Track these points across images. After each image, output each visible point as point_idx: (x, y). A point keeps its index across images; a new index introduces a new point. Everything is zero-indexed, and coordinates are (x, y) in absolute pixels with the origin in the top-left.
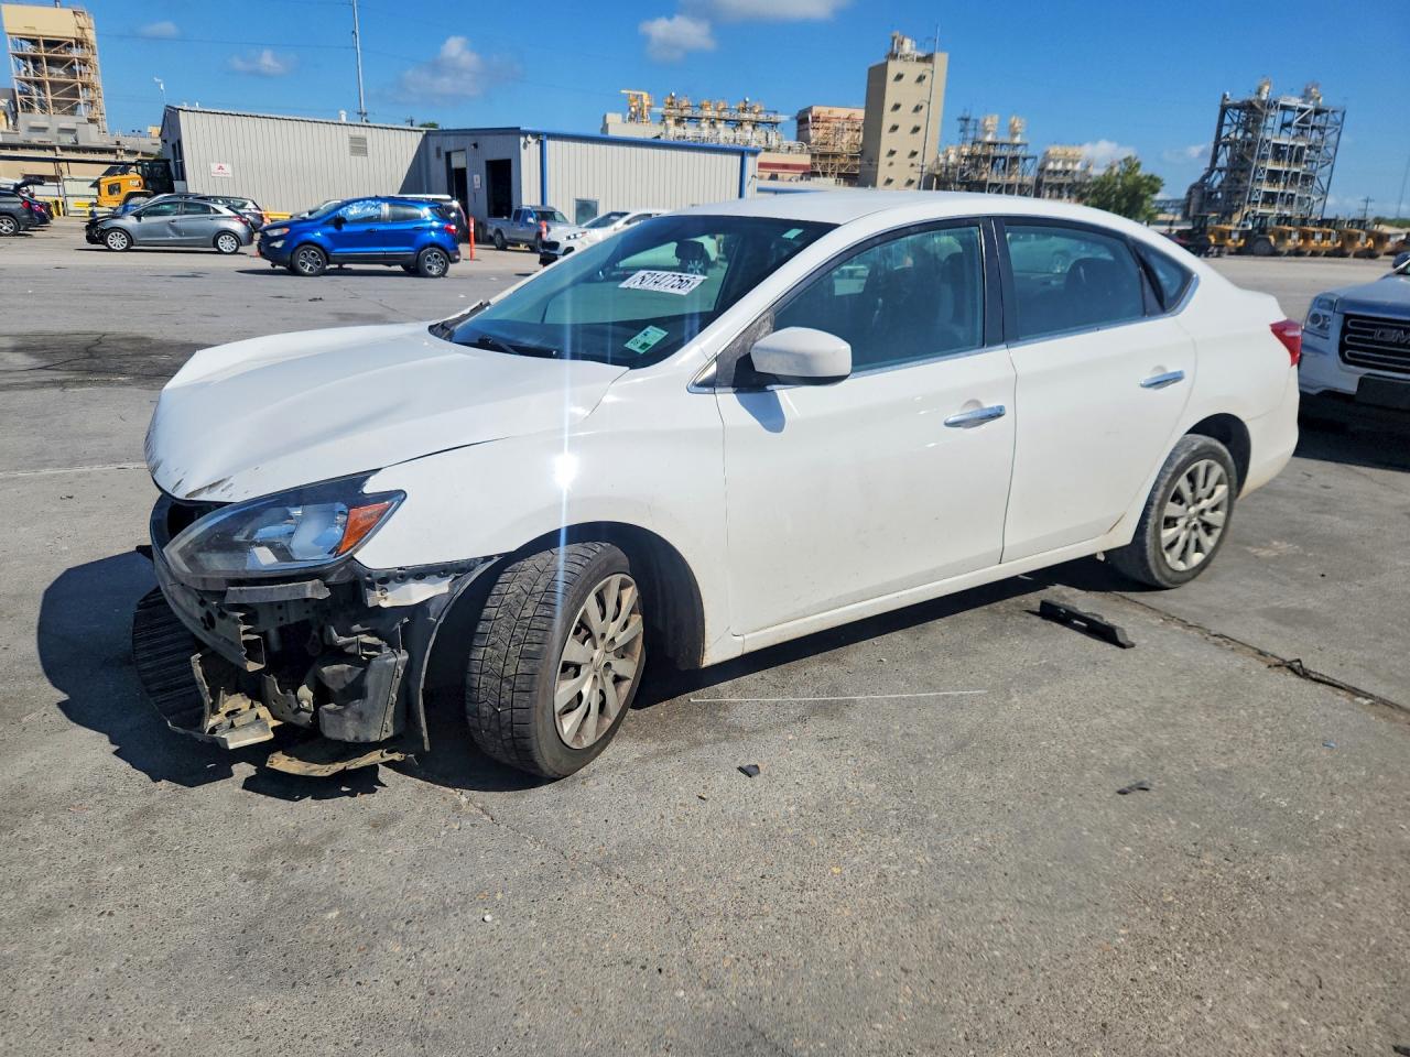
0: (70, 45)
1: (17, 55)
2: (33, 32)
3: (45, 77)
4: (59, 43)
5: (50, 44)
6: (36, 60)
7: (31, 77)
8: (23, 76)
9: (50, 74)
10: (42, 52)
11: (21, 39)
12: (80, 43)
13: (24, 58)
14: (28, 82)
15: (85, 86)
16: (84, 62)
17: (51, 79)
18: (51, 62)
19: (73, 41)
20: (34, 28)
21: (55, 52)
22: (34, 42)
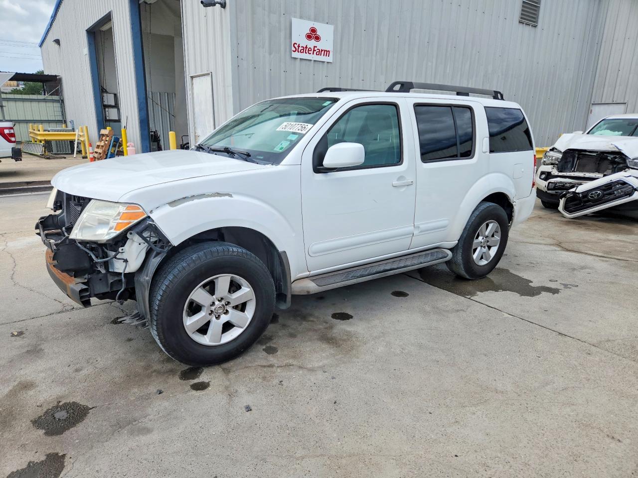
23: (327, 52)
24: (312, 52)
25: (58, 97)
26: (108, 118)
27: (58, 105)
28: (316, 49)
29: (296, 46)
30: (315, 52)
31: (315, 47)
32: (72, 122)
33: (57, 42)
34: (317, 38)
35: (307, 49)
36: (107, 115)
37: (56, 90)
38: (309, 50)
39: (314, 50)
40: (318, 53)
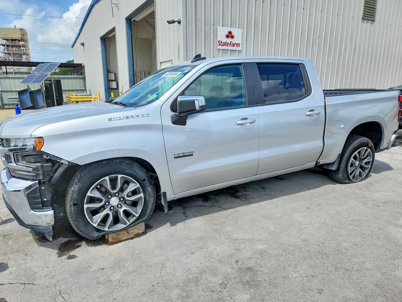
0: (19, 41)
2: (7, 36)
3: (11, 52)
4: (15, 40)
5: (13, 40)
6: (8, 46)
7: (6, 51)
10: (10, 43)
11: (3, 39)
12: (22, 40)
13: (4, 45)
14: (5, 53)
15: (24, 54)
16: (24, 46)
17: (13, 52)
18: (13, 46)
19: (20, 39)
21: (15, 43)
22: (7, 40)
23: (238, 45)
24: (229, 45)
25: (82, 76)
26: (111, 87)
27: (82, 80)
28: (231, 43)
29: (220, 42)
30: (231, 45)
31: (231, 42)
32: (90, 90)
33: (83, 44)
34: (232, 37)
35: (226, 44)
36: (111, 86)
37: (81, 72)
38: (227, 44)
39: (230, 44)
40: (233, 46)
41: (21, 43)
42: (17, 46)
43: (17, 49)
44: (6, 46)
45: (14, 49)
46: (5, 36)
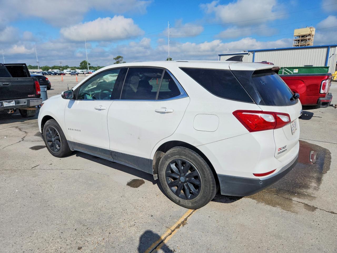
0: (307, 36)
1: (295, 40)
2: (299, 34)
3: (300, 44)
4: (305, 36)
5: (303, 36)
6: (299, 40)
7: (297, 44)
8: (295, 45)
9: (301, 43)
10: (301, 38)
11: (297, 36)
12: (310, 35)
16: (309, 39)
17: (301, 44)
18: (302, 40)
20: (300, 33)
21: (303, 38)
22: (300, 36)
41: (308, 38)
42: (304, 40)
43: (304, 42)
44: (297, 41)
45: (302, 42)
46: (298, 34)
